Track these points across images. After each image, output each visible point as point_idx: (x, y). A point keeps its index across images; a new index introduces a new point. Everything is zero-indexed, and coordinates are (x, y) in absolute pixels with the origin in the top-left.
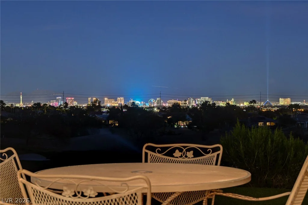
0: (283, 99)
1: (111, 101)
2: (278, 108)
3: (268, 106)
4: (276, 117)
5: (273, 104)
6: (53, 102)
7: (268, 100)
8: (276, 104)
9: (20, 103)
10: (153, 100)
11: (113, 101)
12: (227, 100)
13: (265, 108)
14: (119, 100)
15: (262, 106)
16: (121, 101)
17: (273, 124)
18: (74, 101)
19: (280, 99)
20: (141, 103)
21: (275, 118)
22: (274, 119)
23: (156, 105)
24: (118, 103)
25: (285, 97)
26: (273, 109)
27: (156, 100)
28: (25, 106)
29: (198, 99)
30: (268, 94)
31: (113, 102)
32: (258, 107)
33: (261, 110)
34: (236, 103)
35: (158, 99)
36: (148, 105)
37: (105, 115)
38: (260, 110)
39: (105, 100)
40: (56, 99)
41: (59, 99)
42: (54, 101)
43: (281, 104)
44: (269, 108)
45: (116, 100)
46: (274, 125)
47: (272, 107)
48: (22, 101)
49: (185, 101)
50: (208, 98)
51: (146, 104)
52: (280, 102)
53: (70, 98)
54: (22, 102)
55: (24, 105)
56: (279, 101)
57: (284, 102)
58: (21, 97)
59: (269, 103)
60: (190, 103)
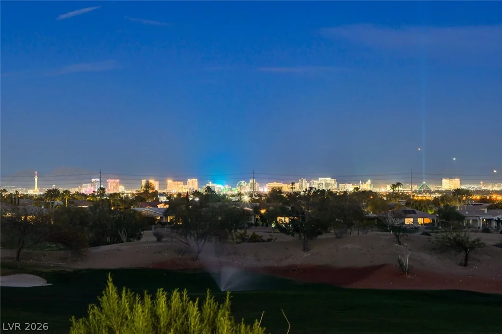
0: (448, 181)
1: (178, 185)
2: (440, 195)
3: (424, 191)
4: (434, 209)
5: (433, 188)
6: (86, 187)
7: (424, 183)
8: (438, 188)
9: (34, 189)
10: (244, 183)
11: (181, 184)
12: (361, 183)
13: (420, 194)
14: (191, 184)
15: (415, 192)
16: (192, 184)
17: (428, 221)
18: (120, 185)
19: (444, 181)
20: (225, 187)
21: (432, 211)
22: (430, 213)
23: (248, 191)
24: (189, 188)
25: (451, 177)
26: (432, 195)
27: (248, 182)
28: (42, 193)
29: (315, 181)
30: (424, 173)
31: (181, 186)
32: (408, 193)
33: (411, 197)
34: (373, 187)
35: (251, 181)
36: (235, 191)
37: (162, 207)
38: (410, 199)
39: (168, 184)
40: (91, 182)
41: (96, 182)
42: (88, 184)
43: (445, 188)
44: (426, 194)
45: (185, 183)
46: (430, 223)
47: (431, 193)
48: (38, 185)
49: (293, 184)
50: (330, 179)
51: (233, 189)
52: (443, 185)
53: (113, 181)
54: (38, 187)
55: (41, 191)
56: (441, 184)
57: (449, 185)
58: (36, 179)
59: (427, 186)
60: (301, 187)
